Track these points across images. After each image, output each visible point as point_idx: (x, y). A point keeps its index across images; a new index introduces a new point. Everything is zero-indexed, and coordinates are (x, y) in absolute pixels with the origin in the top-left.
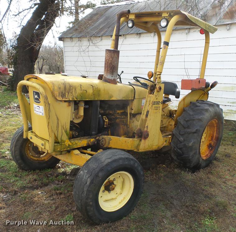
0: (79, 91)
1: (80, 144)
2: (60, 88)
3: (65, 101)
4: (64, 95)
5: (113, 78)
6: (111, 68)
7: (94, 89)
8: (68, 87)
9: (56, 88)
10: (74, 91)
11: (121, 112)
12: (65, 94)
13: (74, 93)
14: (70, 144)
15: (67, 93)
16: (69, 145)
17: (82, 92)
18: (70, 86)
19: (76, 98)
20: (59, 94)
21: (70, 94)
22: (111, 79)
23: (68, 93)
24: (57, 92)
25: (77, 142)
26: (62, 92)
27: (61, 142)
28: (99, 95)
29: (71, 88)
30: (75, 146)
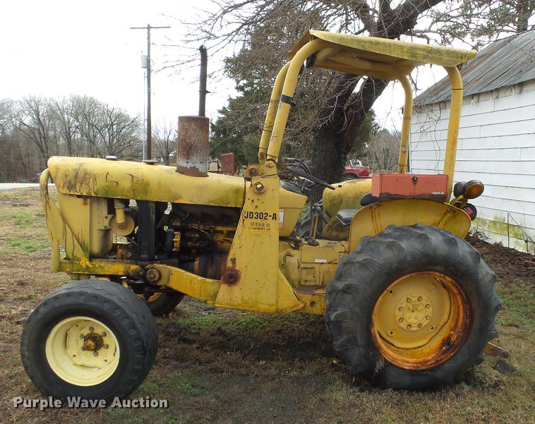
0: (101, 183)
1: (110, 270)
2: (66, 176)
3: (78, 196)
4: (72, 186)
5: (189, 165)
6: (185, 148)
7: (135, 181)
8: (81, 174)
9: (60, 175)
10: (91, 181)
11: (229, 230)
12: (75, 185)
13: (91, 184)
14: (90, 266)
15: (78, 184)
16: (87, 266)
17: (107, 184)
18: (86, 174)
19: (95, 193)
20: (64, 185)
21: (84, 185)
22: (186, 168)
23: (81, 184)
24: (61, 182)
25: (102, 264)
26: (70, 182)
27: (73, 259)
28: (146, 192)
29: (88, 176)
30: (98, 270)
